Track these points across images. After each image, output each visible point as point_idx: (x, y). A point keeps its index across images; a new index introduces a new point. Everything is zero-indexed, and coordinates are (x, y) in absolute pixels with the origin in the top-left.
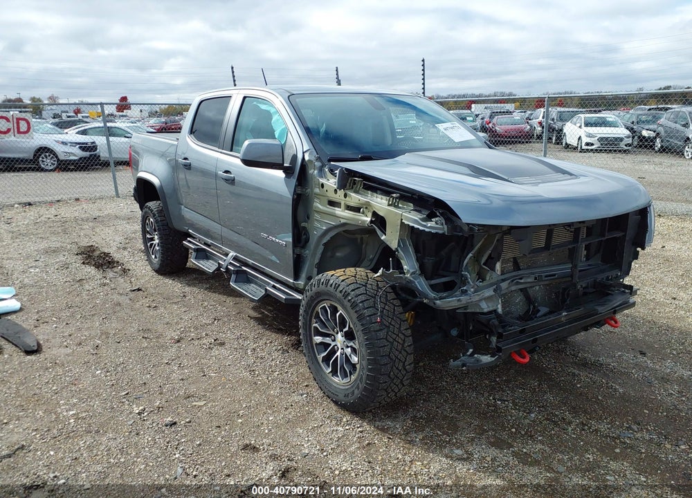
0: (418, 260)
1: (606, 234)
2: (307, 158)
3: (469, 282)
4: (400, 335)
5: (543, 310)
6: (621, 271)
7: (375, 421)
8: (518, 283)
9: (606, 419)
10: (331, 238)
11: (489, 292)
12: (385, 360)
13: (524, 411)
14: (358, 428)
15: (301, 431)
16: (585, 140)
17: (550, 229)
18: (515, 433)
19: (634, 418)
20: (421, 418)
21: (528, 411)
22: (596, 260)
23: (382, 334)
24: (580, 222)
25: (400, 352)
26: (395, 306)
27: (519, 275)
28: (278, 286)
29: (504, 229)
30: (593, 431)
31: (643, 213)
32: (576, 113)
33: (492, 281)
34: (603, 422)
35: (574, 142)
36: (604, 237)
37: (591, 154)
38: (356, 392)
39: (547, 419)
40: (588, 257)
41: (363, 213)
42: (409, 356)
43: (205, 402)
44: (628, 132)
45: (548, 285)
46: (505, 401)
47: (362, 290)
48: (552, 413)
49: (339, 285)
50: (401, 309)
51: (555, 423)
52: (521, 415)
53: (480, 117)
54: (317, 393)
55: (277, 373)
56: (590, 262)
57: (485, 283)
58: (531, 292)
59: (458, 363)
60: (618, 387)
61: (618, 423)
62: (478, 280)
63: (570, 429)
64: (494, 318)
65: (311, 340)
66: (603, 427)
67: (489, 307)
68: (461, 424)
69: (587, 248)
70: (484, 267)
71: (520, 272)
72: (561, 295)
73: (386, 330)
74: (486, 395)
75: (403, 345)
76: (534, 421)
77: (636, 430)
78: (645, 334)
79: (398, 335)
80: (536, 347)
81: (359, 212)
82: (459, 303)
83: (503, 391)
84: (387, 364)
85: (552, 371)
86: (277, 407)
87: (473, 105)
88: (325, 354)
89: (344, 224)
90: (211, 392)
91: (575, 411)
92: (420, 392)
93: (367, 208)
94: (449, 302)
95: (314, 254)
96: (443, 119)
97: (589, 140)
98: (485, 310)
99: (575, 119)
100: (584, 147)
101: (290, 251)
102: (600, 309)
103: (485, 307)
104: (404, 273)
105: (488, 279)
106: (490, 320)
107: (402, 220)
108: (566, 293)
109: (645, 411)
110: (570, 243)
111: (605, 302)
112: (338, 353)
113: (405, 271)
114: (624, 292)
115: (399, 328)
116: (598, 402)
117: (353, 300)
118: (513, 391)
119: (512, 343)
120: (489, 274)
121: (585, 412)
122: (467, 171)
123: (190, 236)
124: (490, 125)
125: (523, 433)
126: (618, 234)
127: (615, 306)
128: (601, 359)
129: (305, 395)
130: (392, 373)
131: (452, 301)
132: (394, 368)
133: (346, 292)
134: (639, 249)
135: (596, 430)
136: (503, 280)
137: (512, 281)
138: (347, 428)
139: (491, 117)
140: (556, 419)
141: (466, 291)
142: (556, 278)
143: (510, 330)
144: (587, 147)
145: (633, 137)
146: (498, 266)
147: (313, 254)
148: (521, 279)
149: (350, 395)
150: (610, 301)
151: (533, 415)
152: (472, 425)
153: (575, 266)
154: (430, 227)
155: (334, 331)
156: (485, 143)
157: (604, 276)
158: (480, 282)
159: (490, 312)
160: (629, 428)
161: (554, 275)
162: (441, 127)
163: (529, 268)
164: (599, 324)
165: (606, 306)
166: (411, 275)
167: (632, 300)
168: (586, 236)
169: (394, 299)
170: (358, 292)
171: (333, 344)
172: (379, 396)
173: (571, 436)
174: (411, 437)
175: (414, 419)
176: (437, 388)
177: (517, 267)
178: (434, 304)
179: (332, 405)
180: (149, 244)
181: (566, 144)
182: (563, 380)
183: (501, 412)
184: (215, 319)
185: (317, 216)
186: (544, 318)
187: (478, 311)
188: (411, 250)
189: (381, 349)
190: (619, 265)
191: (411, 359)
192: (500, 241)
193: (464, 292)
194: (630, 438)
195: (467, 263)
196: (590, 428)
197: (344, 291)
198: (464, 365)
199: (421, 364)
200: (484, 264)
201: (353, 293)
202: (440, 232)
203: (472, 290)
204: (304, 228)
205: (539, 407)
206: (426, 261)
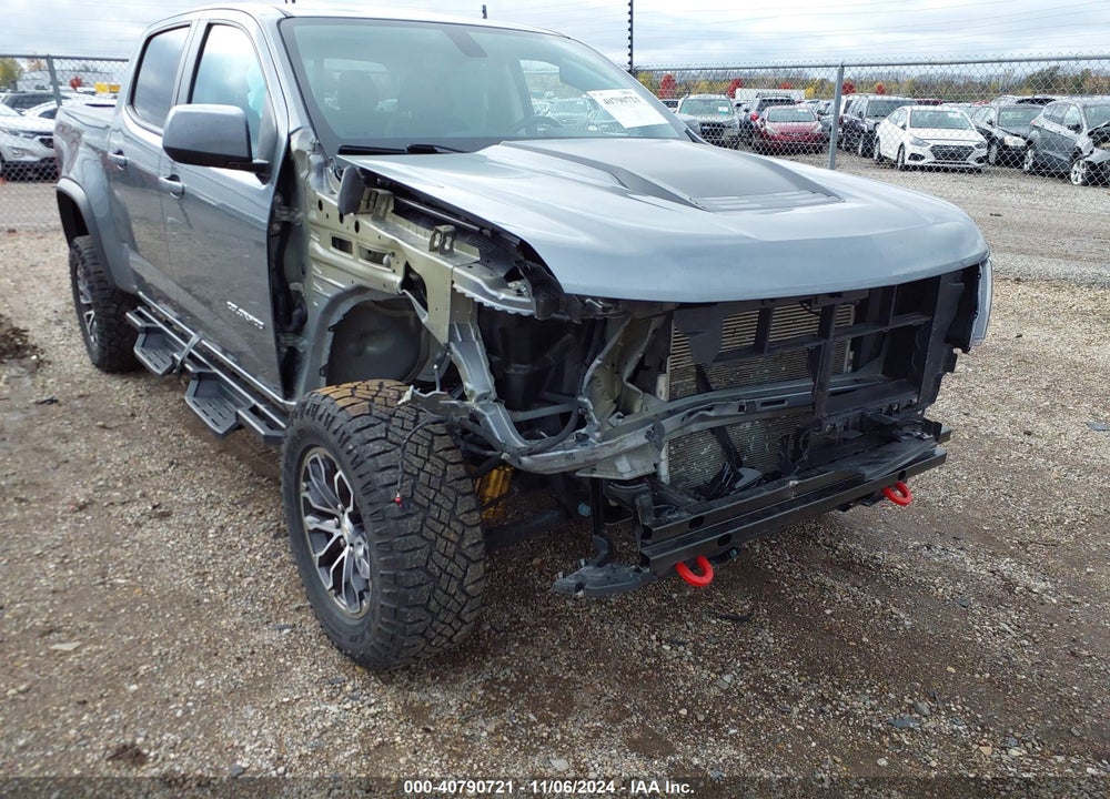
0: (492, 370)
1: (891, 321)
2: (295, 146)
3: (590, 419)
4: (453, 524)
5: (749, 475)
6: (919, 393)
7: (411, 690)
8: (703, 418)
9: (870, 686)
10: (344, 315)
11: (637, 439)
12: (416, 578)
13: (712, 669)
14: (370, 706)
15: (251, 713)
16: (910, 150)
17: (765, 309)
18: (686, 720)
19: (927, 683)
20: (505, 682)
21: (719, 669)
22: (873, 372)
23: (411, 524)
24: (832, 295)
25: (453, 560)
26: (447, 463)
27: (707, 402)
28: (261, 407)
29: (668, 308)
30: (841, 716)
31: (970, 276)
32: (899, 104)
33: (647, 415)
34: (865, 693)
35: (891, 153)
36: (887, 325)
37: (918, 173)
38: (368, 636)
39: (753, 688)
40: (856, 366)
41: (389, 266)
42: (472, 566)
43: (78, 644)
44: (981, 138)
45: (770, 420)
46: (680, 644)
47: (378, 431)
48: (764, 676)
49: (334, 418)
50: (461, 470)
51: (768, 698)
52: (705, 676)
53: (744, 107)
54: (311, 626)
55: (250, 579)
56: (857, 376)
57: (629, 420)
58: (734, 435)
59: (571, 581)
60: (902, 616)
61: (892, 696)
62: (615, 412)
63: (796, 710)
64: (645, 492)
65: (301, 524)
66: (862, 705)
67: (633, 469)
68: (580, 697)
69: (856, 344)
70: (630, 385)
71: (710, 396)
72: (792, 441)
73: (421, 514)
74: (645, 630)
75: (459, 545)
76: (728, 692)
77: (927, 712)
78: (968, 504)
79: (448, 526)
80: (731, 550)
81: (381, 263)
82: (569, 463)
83: (681, 622)
84: (421, 585)
85: (784, 578)
86: (222, 657)
87: (738, 90)
88: (323, 552)
89: (360, 290)
90: (101, 620)
91: (811, 670)
92: (520, 622)
93: (393, 254)
94: (549, 460)
95: (317, 349)
96: (608, 82)
97: (917, 150)
98: (627, 477)
99: (895, 114)
100: (907, 162)
101: (271, 340)
102: (868, 472)
103: (625, 469)
104: (463, 397)
105: (637, 409)
106: (635, 496)
107: (453, 282)
108: (801, 439)
109: (949, 669)
110: (813, 337)
111: (883, 456)
112: (345, 553)
113: (467, 393)
114: (920, 438)
115: (452, 511)
116: (861, 649)
117: (355, 452)
118: (699, 622)
119: (676, 545)
120: (640, 402)
121: (832, 671)
122: (609, 181)
123: (143, 303)
124: (758, 122)
125: (701, 718)
126: (915, 320)
127: (900, 465)
128: (879, 555)
129: (287, 631)
130: (433, 603)
131: (555, 457)
132: (439, 592)
133: (344, 433)
134: (958, 351)
135: (846, 713)
136: (671, 413)
137: (691, 414)
138: (348, 706)
139: (761, 108)
140: (771, 690)
141: (586, 436)
142: (785, 408)
143: (670, 521)
144: (913, 163)
145: (989, 147)
146: (663, 383)
147: (315, 347)
148: (710, 409)
149: (359, 640)
150: (894, 454)
151: (727, 678)
152: (604, 699)
153: (822, 386)
154: (504, 302)
155: (336, 507)
156: (687, 132)
157: (884, 404)
158: (619, 417)
159: (640, 480)
160: (913, 708)
161: (782, 401)
162: (599, 96)
163: (731, 386)
164: (870, 499)
165: (883, 466)
166: (477, 401)
167: (940, 450)
168: (855, 323)
169: (447, 449)
170: (368, 434)
171: (337, 534)
172: (408, 647)
173: (794, 727)
174: (472, 728)
175: (490, 685)
176: (554, 613)
177: (704, 384)
178: (520, 462)
179: (335, 653)
180: (85, 316)
181: (880, 155)
182: (801, 600)
183: (668, 670)
184: (172, 463)
185: (317, 270)
186: (746, 493)
187: (613, 477)
188: (479, 347)
189: (407, 555)
190: (915, 383)
191: (477, 571)
192: (663, 332)
193: (583, 439)
194: (911, 730)
195: (593, 378)
196: (835, 708)
197: (341, 431)
198: (580, 587)
199: (536, 561)
200: (630, 380)
201: (358, 435)
202: (525, 312)
203: (598, 435)
204: (298, 293)
205: (743, 660)
206: (512, 371)
